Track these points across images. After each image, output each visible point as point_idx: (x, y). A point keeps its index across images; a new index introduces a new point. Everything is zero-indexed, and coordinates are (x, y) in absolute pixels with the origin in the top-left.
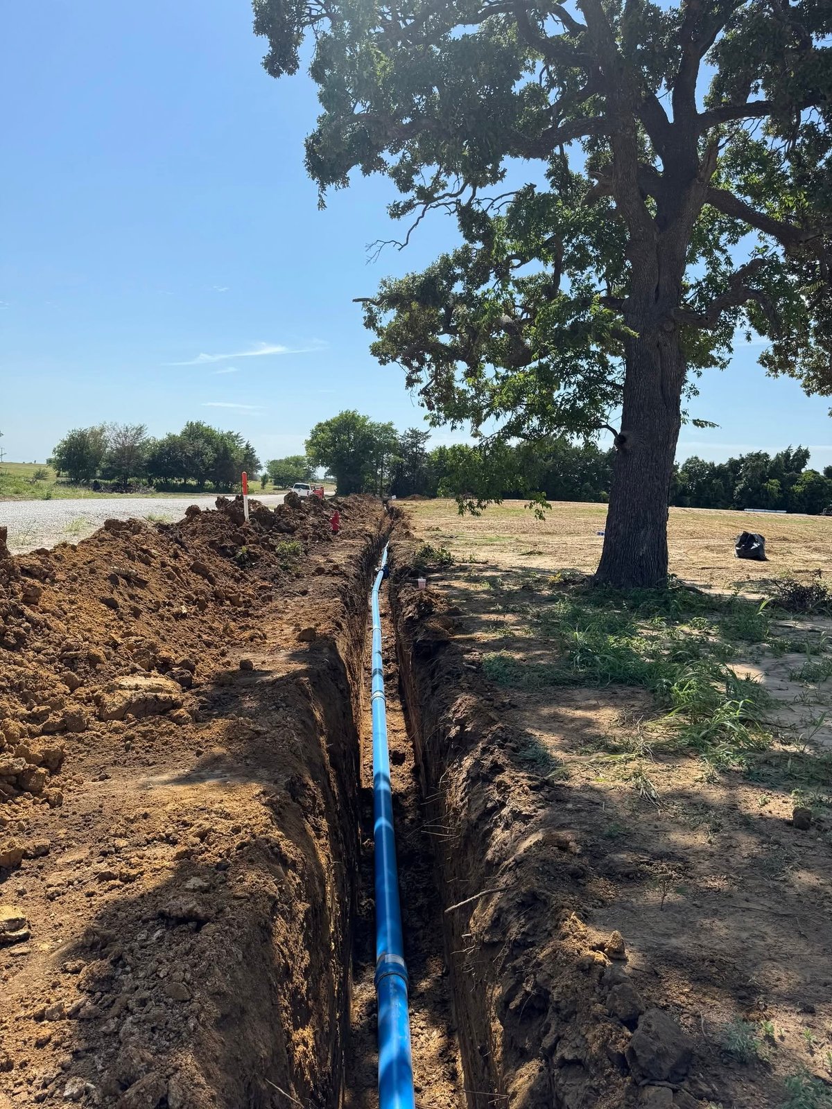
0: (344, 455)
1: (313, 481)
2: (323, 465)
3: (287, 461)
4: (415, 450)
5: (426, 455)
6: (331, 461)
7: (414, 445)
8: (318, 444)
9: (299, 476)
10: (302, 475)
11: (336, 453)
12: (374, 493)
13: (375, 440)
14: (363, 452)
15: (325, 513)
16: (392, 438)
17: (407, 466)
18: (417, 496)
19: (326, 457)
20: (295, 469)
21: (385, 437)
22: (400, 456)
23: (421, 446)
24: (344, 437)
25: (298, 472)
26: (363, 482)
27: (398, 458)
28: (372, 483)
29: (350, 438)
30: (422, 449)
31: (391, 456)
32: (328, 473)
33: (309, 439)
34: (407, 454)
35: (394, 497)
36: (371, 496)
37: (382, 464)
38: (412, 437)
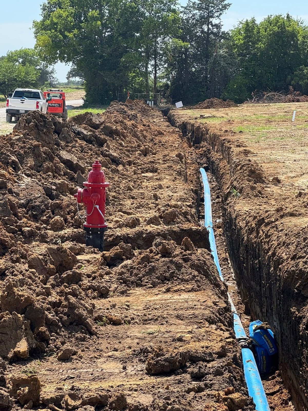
0: (95, 42)
1: (51, 85)
2: (62, 59)
3: (11, 58)
4: (205, 28)
5: (225, 36)
6: (76, 53)
7: (205, 20)
8: (53, 25)
9: (29, 79)
10: (33, 77)
11: (83, 38)
12: (146, 98)
13: (143, 14)
14: (124, 35)
15: (65, 155)
16: (170, 10)
17: (195, 55)
18: (216, 101)
19: (68, 45)
20: (23, 69)
21: (160, 10)
22: (184, 39)
23: (215, 21)
24: (92, 13)
25: (27, 73)
26: (126, 83)
27: (180, 43)
28: (141, 84)
29: (102, 15)
30: (218, 26)
31: (170, 40)
32: (72, 74)
33: (40, 19)
34: (193, 37)
35: (179, 104)
36: (141, 103)
37: (156, 53)
38: (200, 9)
